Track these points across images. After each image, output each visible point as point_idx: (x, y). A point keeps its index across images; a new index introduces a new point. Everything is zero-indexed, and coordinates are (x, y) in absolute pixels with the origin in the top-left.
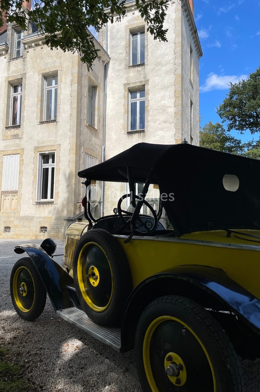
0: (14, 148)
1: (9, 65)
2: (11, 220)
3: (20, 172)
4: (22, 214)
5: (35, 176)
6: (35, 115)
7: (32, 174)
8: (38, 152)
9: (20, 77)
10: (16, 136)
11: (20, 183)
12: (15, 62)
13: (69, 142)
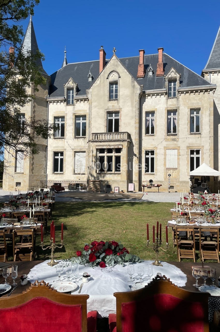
0: (173, 146)
1: (167, 101)
2: (174, 182)
3: (178, 158)
4: (181, 180)
5: (188, 161)
6: (187, 130)
7: (186, 160)
8: (190, 149)
9: (175, 108)
10: (174, 140)
11: (179, 164)
12: (171, 100)
13: (209, 145)
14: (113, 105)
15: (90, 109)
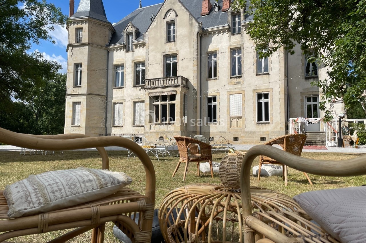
0: (237, 90)
1: (230, 38)
2: (239, 133)
3: (243, 105)
4: (246, 130)
5: (254, 107)
6: (252, 70)
7: (252, 106)
8: (256, 92)
9: (239, 46)
10: (239, 83)
11: (244, 111)
12: (235, 37)
13: (279, 87)
14: (170, 48)
15: (147, 53)
